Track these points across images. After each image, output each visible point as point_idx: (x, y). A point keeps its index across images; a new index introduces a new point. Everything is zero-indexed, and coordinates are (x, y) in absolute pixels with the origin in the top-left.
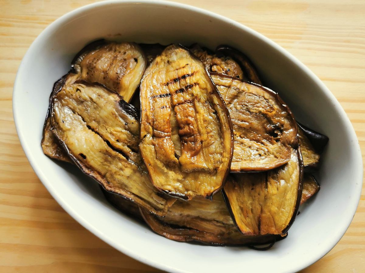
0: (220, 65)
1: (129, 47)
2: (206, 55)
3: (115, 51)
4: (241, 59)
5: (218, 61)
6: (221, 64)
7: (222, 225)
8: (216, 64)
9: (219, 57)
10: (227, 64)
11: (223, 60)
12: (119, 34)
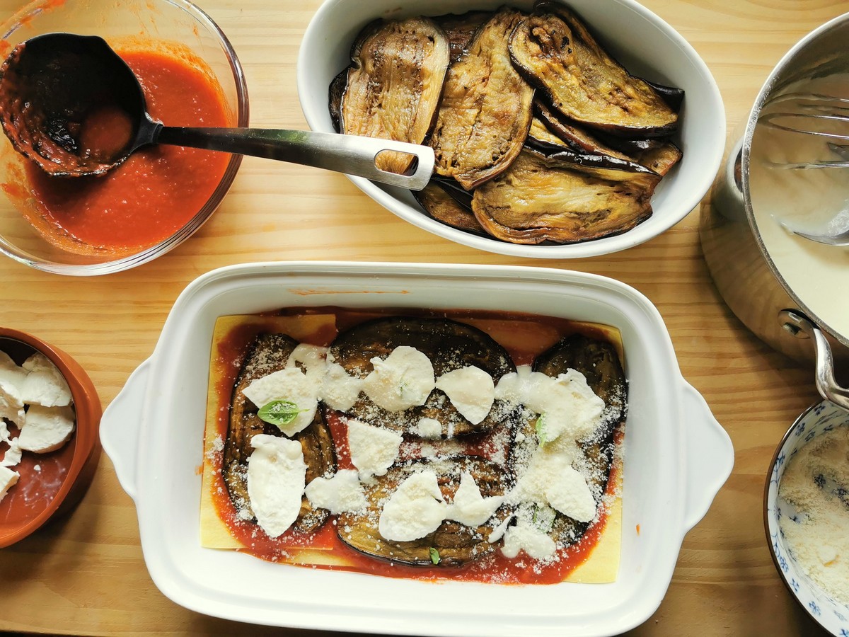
0: (541, 26)
1: (415, 24)
2: (521, 17)
3: (400, 32)
4: (566, 15)
5: (538, 21)
6: (543, 25)
7: (576, 215)
8: (537, 26)
9: (539, 16)
10: (550, 24)
11: (544, 20)
12: (400, 8)
